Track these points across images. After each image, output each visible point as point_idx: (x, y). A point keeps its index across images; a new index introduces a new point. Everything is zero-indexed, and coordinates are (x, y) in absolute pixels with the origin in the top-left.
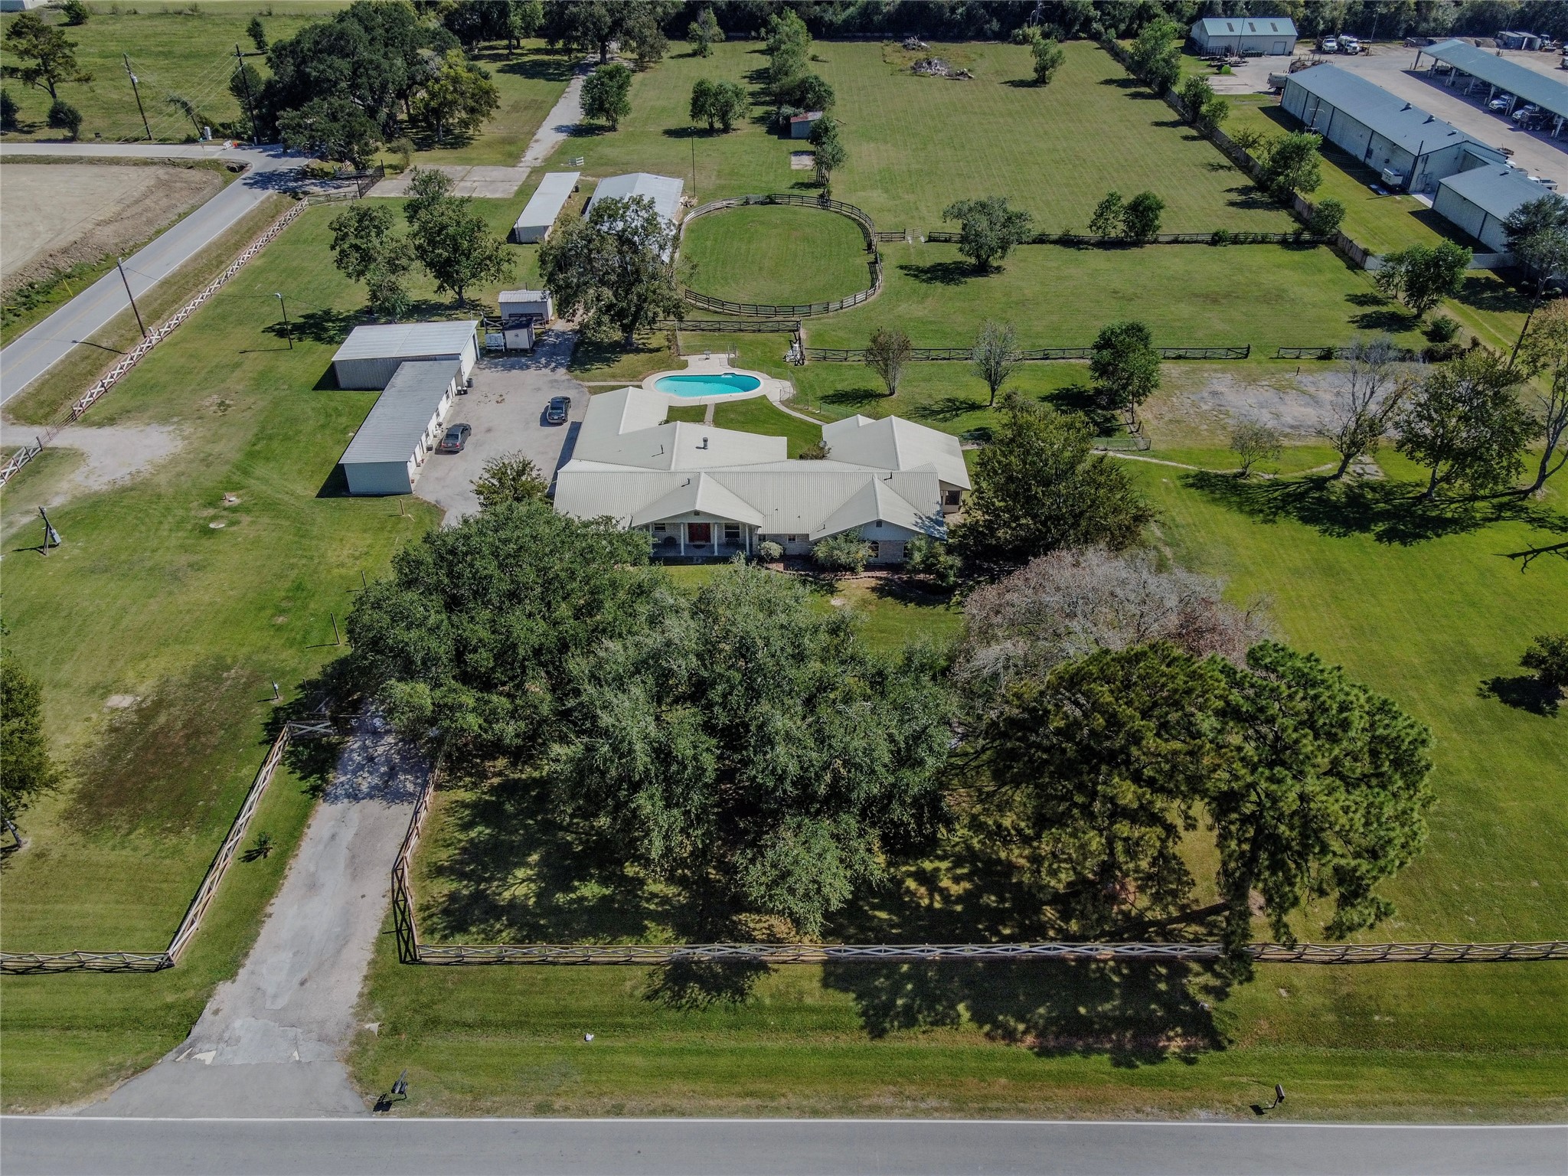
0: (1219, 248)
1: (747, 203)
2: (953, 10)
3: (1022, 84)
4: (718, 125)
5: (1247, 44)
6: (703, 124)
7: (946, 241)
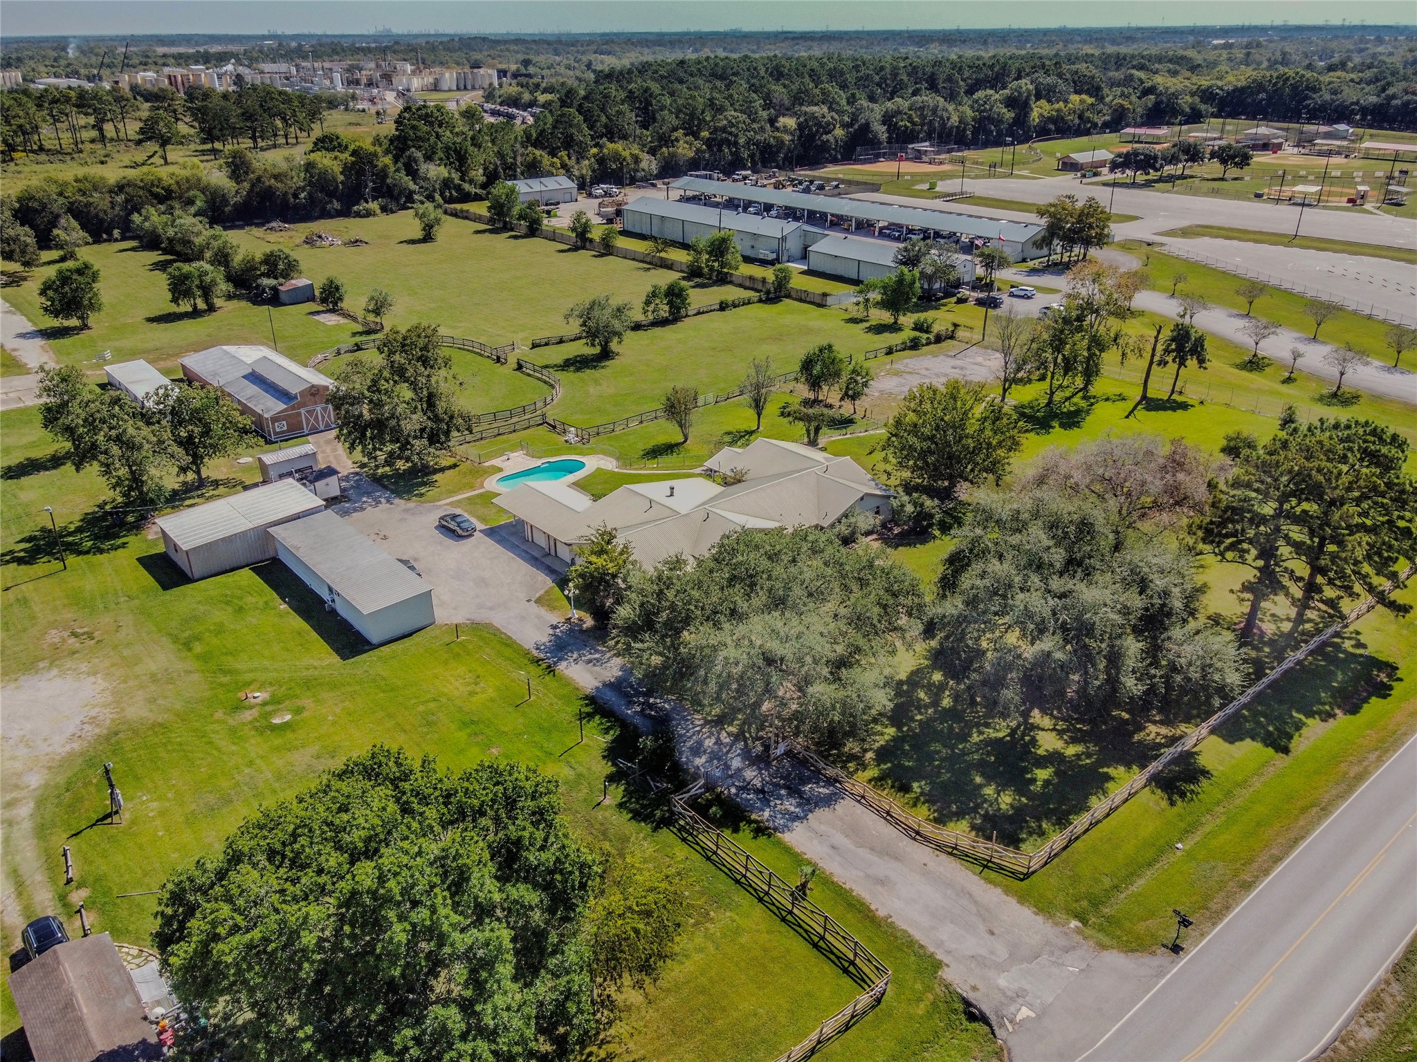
0: (727, 313)
1: (339, 353)
2: (296, 196)
3: (412, 242)
4: (201, 305)
5: (546, 197)
6: (185, 307)
7: (547, 344)
